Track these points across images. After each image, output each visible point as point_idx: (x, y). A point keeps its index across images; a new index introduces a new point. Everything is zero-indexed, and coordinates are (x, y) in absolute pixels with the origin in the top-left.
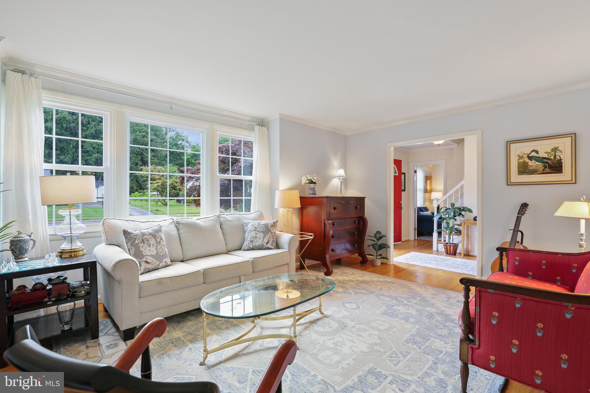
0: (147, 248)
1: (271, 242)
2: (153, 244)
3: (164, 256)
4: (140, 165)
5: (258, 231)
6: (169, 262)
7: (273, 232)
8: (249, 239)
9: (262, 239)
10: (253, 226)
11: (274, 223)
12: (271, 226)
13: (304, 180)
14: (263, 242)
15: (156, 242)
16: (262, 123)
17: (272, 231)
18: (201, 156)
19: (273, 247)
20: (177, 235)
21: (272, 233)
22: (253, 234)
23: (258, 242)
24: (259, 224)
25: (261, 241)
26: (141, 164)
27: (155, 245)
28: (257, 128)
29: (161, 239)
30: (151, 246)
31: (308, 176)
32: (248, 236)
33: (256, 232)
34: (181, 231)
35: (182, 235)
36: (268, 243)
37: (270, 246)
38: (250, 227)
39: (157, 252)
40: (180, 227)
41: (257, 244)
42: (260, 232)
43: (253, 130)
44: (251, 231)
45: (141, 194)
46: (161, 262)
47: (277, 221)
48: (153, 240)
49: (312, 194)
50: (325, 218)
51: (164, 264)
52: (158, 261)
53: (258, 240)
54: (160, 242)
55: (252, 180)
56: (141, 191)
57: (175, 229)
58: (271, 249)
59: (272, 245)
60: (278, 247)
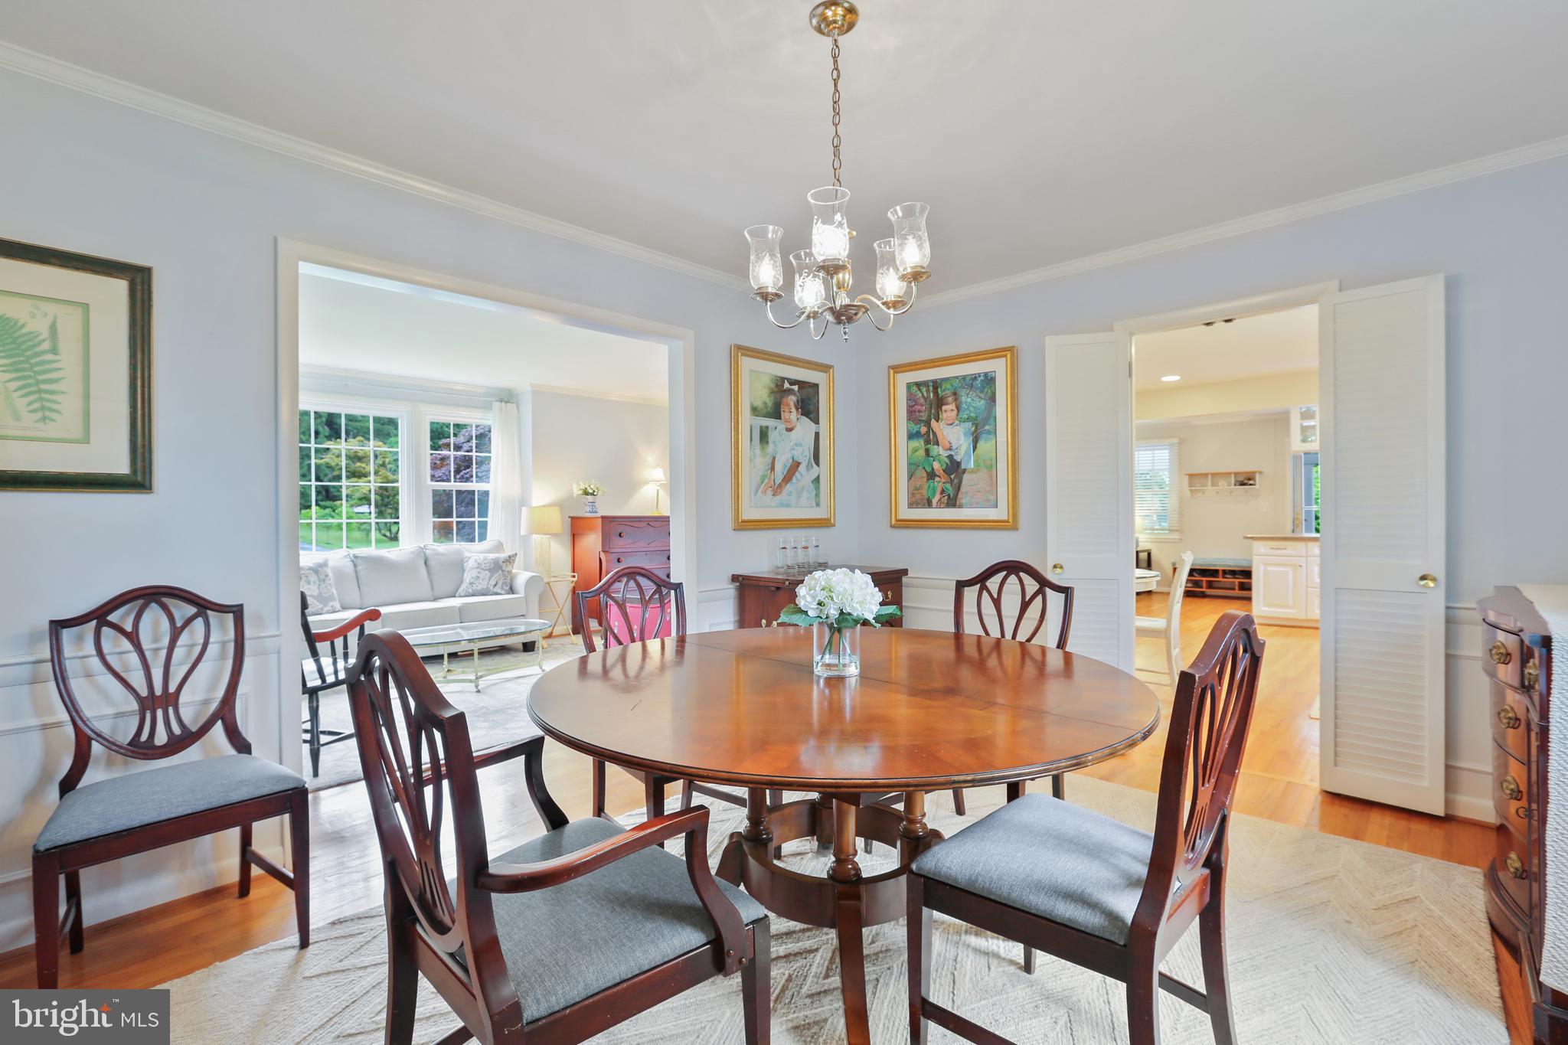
0: (305, 586)
1: (500, 585)
2: (315, 582)
3: (331, 598)
4: (326, 437)
5: (482, 569)
6: (338, 607)
7: (507, 569)
8: (468, 580)
9: (487, 580)
10: (476, 560)
11: (509, 557)
12: (504, 562)
13: (577, 491)
14: (488, 584)
15: (320, 580)
16: (507, 397)
17: (504, 568)
18: (400, 453)
19: (503, 592)
20: (354, 574)
21: (503, 571)
22: (474, 573)
23: (481, 585)
24: (485, 559)
25: (486, 583)
26: (327, 434)
27: (317, 583)
28: (496, 405)
29: (327, 576)
30: (312, 583)
31: (581, 483)
32: (468, 577)
33: (479, 570)
34: (359, 568)
35: (361, 574)
36: (495, 585)
37: (499, 591)
38: (470, 564)
39: (320, 592)
40: (359, 562)
41: (479, 588)
42: (485, 570)
43: (491, 409)
44: (472, 569)
45: (328, 511)
46: (326, 605)
47: (516, 554)
48: (315, 576)
49: (590, 512)
50: (601, 550)
51: (331, 608)
52: (321, 603)
53: (481, 581)
54: (324, 580)
55: (488, 491)
56: (328, 503)
57: (351, 565)
58: (500, 594)
59: (502, 588)
60: (512, 590)
